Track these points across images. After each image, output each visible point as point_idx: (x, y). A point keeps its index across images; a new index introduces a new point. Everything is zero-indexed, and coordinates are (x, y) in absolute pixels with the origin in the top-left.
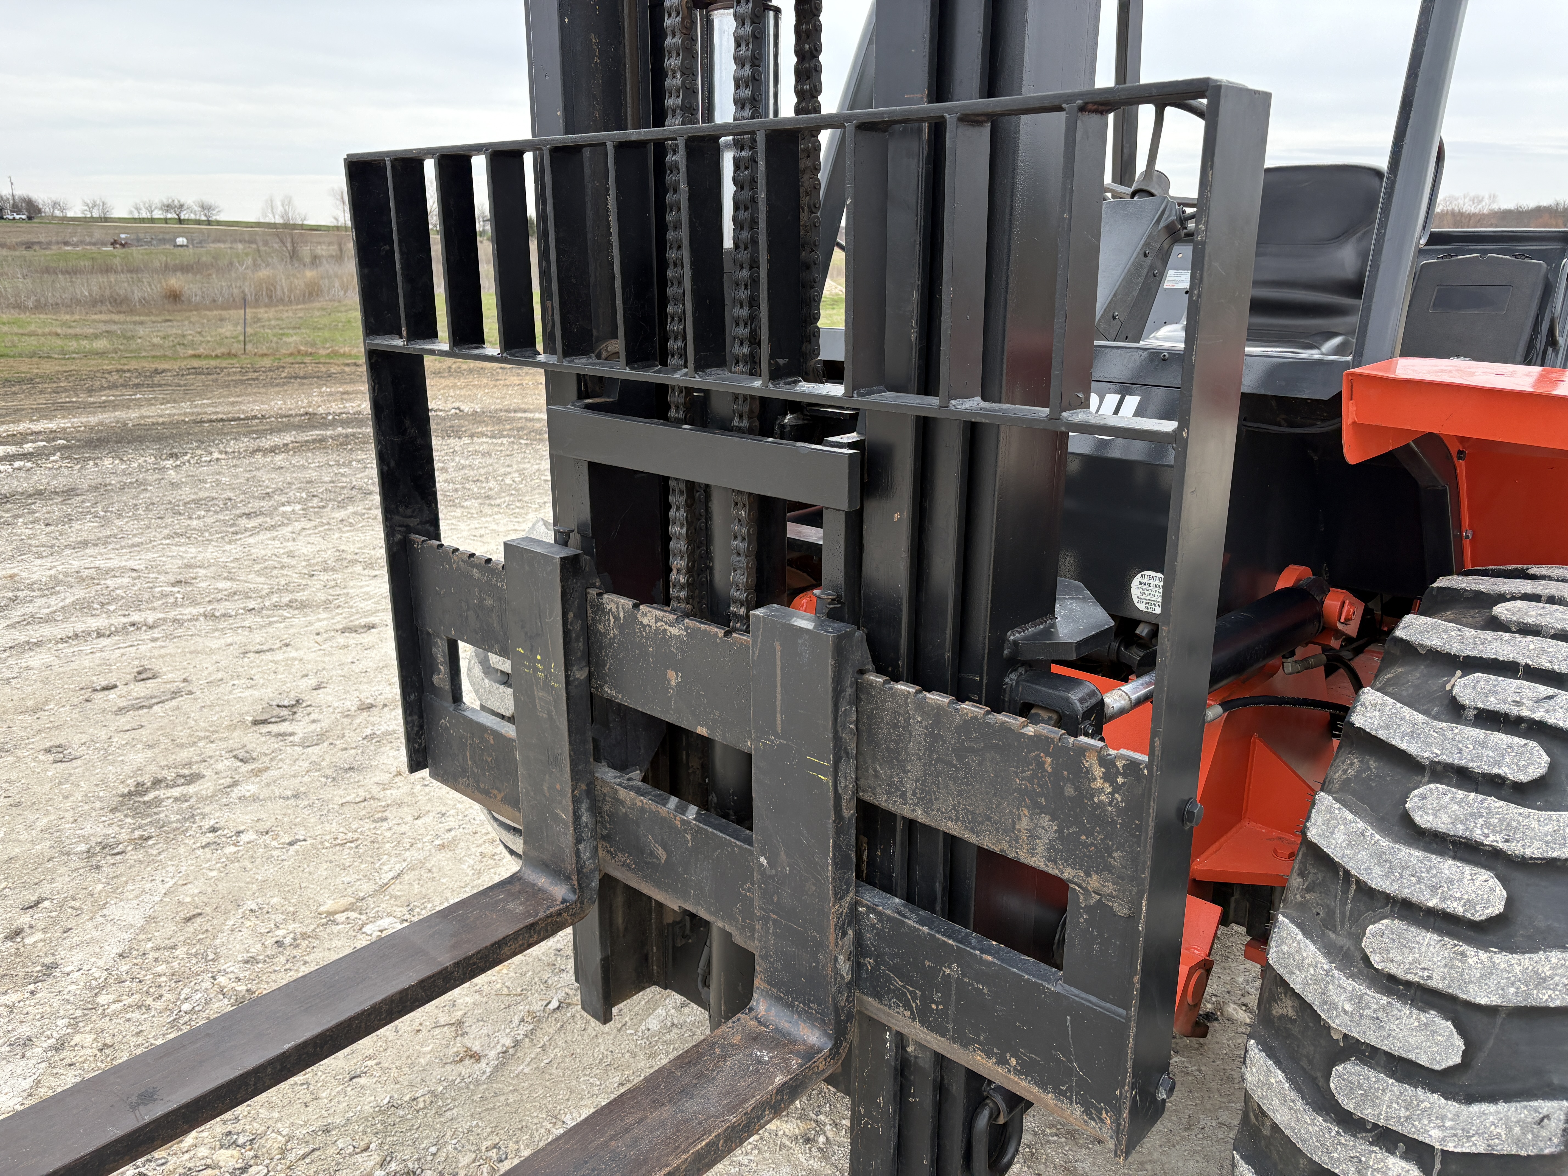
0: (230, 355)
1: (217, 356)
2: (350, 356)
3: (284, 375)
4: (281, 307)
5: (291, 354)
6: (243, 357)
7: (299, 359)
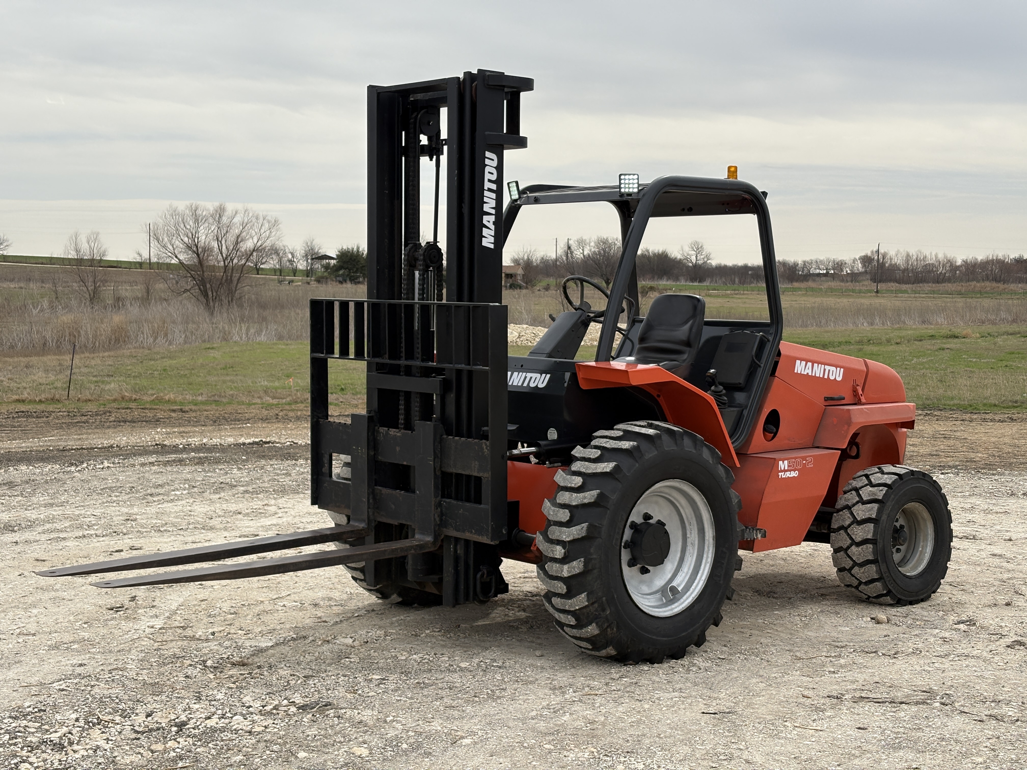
0: (53, 400)
1: (40, 401)
2: (175, 402)
3: (112, 419)
4: (87, 355)
5: (115, 400)
6: (67, 402)
7: (124, 405)
